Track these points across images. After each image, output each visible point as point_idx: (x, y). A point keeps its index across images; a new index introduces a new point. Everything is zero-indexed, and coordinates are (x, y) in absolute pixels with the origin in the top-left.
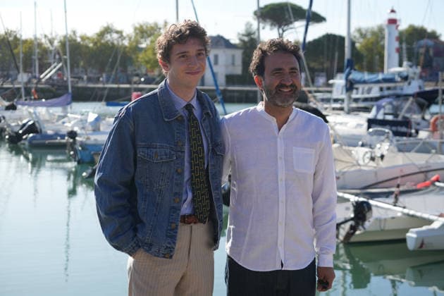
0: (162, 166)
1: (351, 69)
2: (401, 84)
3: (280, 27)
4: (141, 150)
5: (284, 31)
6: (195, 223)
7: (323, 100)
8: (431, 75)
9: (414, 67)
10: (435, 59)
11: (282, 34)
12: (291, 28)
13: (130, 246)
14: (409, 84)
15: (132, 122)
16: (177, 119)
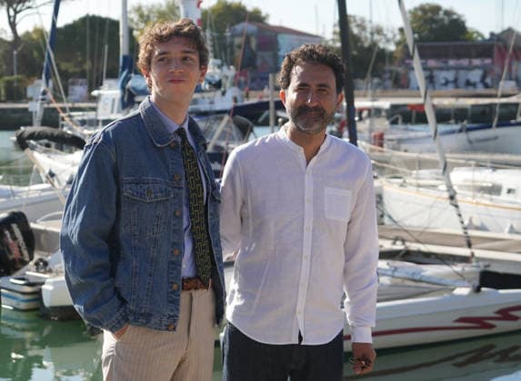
0: (156, 207)
1: (130, 72)
2: (211, 94)
3: (10, 5)
4: (128, 186)
5: (16, 12)
6: (196, 289)
7: (83, 123)
8: (253, 80)
9: (225, 68)
10: (260, 54)
11: (15, 17)
12: (29, 8)
13: (113, 319)
14: (224, 94)
15: (114, 149)
16: (169, 145)
